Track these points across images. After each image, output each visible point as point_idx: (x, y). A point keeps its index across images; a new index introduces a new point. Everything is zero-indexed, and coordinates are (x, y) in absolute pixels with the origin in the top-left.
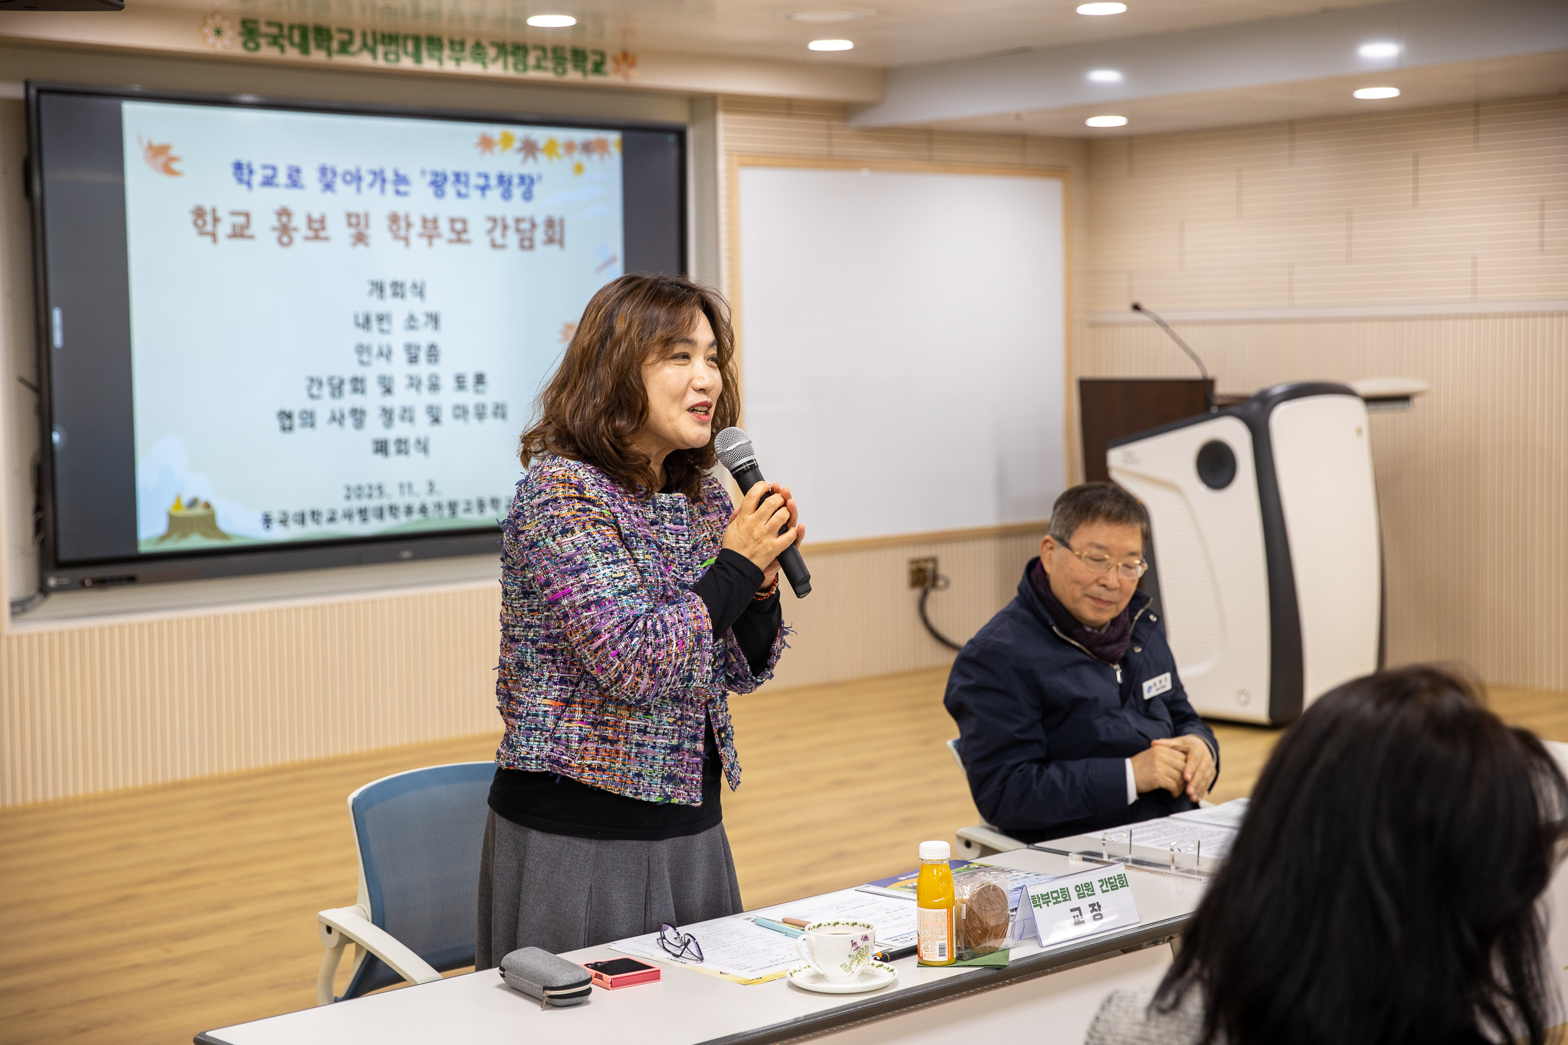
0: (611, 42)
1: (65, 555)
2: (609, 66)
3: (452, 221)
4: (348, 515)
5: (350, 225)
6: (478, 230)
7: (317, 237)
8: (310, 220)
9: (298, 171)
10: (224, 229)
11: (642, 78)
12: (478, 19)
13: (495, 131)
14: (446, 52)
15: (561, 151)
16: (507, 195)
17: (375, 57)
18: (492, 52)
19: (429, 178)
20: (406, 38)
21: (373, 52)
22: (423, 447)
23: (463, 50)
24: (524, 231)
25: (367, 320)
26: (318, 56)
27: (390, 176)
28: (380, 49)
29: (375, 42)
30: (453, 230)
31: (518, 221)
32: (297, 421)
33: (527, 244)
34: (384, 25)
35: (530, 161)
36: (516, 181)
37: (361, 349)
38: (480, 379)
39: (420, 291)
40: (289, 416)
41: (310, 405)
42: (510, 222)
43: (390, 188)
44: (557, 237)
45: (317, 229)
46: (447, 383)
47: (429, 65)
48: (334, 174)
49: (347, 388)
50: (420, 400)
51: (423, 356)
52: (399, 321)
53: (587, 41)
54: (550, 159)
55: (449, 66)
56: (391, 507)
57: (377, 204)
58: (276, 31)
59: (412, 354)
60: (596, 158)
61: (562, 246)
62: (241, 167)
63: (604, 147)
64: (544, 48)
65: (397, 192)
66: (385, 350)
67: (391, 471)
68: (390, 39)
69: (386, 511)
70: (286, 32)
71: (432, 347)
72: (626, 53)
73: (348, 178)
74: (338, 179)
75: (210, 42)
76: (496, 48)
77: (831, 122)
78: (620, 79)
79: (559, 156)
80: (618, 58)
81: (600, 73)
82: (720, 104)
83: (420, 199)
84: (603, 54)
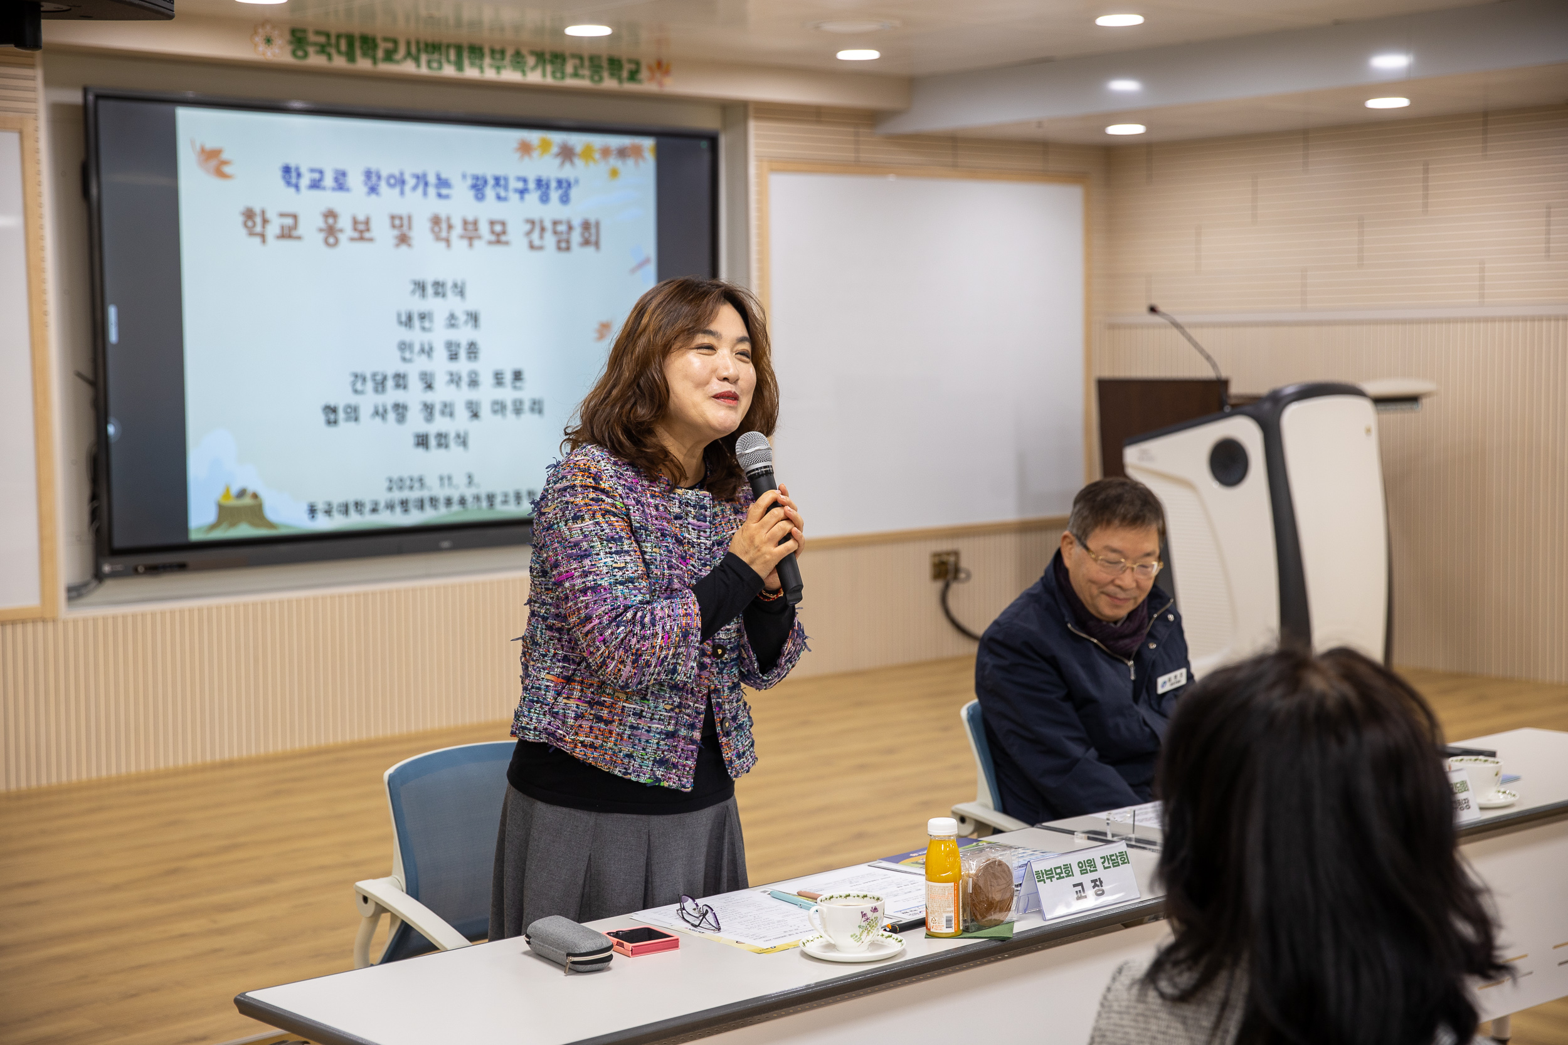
0: (646, 51)
1: (119, 542)
2: (644, 74)
3: (492, 223)
4: (390, 506)
5: (394, 226)
6: (516, 232)
7: (362, 239)
8: (355, 222)
9: (344, 174)
10: (273, 230)
11: (676, 85)
12: (517, 28)
13: (534, 136)
14: (487, 61)
15: (597, 156)
16: (545, 199)
17: (418, 65)
18: (531, 61)
19: (469, 182)
20: (448, 46)
21: (417, 60)
22: (463, 441)
23: (503, 59)
24: (562, 233)
25: (410, 318)
26: (363, 64)
27: (432, 179)
28: (424, 58)
29: (419, 50)
30: (493, 232)
31: (555, 223)
32: (341, 415)
33: (563, 245)
34: (428, 34)
35: (568, 166)
36: (553, 184)
37: (404, 346)
38: (518, 376)
39: (460, 290)
40: (334, 410)
41: (354, 400)
42: (548, 225)
43: (432, 191)
44: (593, 239)
45: (362, 230)
46: (486, 379)
47: (471, 73)
48: (379, 177)
49: (390, 383)
50: (460, 396)
51: (463, 354)
52: (440, 319)
53: (623, 50)
54: (587, 164)
55: (490, 74)
56: (431, 499)
57: (419, 207)
58: (323, 40)
59: (453, 351)
60: (631, 163)
61: (597, 249)
62: (288, 170)
63: (639, 152)
64: (581, 57)
65: (439, 195)
66: (426, 348)
67: (432, 464)
68: (432, 47)
69: (427, 502)
70: (333, 41)
71: (472, 344)
72: (660, 63)
73: (392, 181)
74: (383, 183)
75: (261, 50)
76: (535, 59)
77: (859, 129)
78: (654, 87)
79: (595, 161)
80: (654, 67)
81: (635, 81)
82: (752, 111)
83: (461, 202)
84: (638, 63)
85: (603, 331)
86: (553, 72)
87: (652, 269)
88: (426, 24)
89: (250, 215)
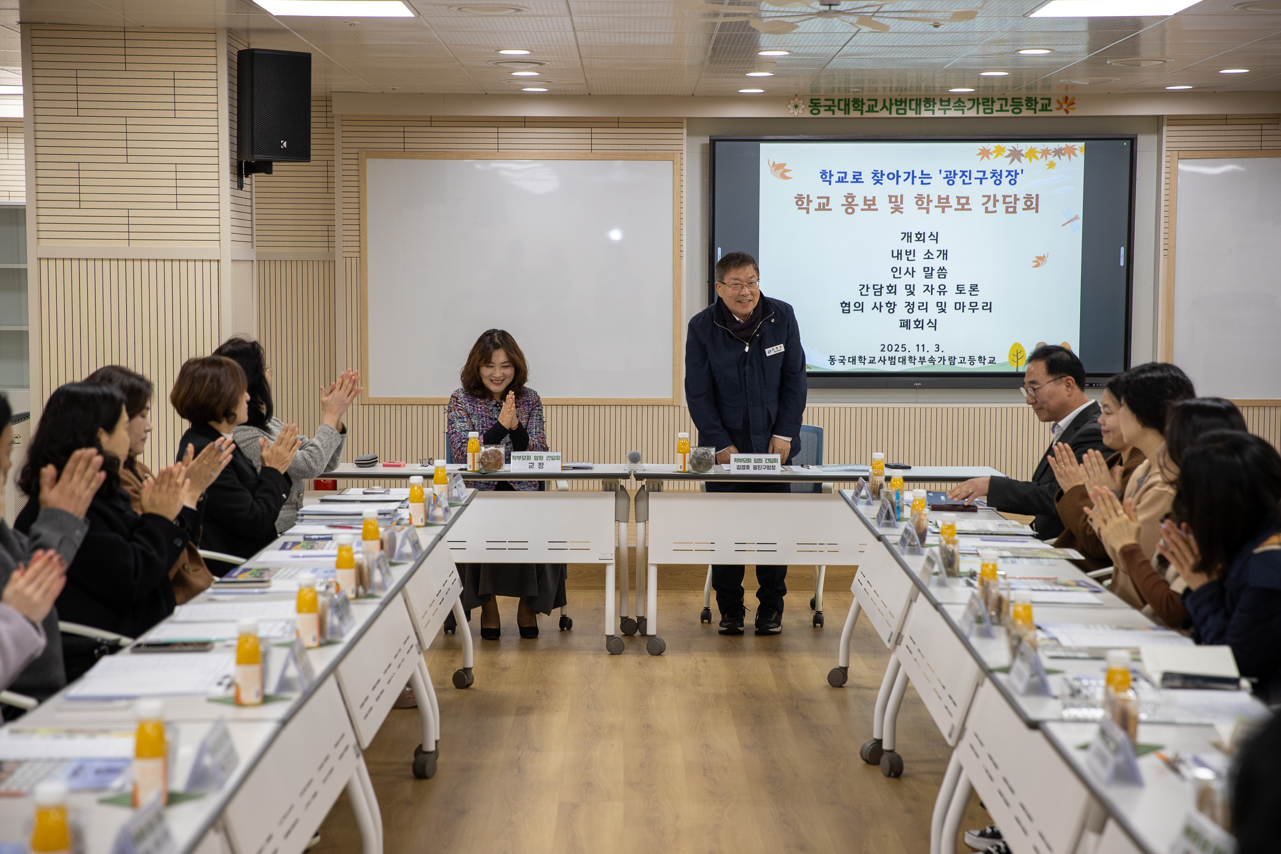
0: (1056, 92)
2: (1054, 105)
3: (959, 198)
4: (883, 361)
5: (890, 202)
6: (976, 203)
7: (869, 209)
8: (866, 200)
9: (860, 173)
10: (814, 205)
11: (1078, 111)
13: (992, 146)
14: (938, 106)
15: (1039, 155)
16: (998, 182)
18: (969, 104)
19: (944, 175)
20: (911, 100)
21: (890, 109)
22: (934, 325)
23: (949, 105)
24: (1011, 202)
25: (900, 253)
26: (855, 114)
27: (918, 174)
28: (894, 108)
29: (891, 104)
30: (959, 203)
31: (1005, 197)
32: (852, 307)
33: (1011, 209)
34: (895, 95)
35: (1016, 162)
36: (1005, 174)
37: (894, 270)
38: (974, 288)
39: (935, 237)
40: (848, 305)
41: (861, 299)
42: (1000, 198)
43: (917, 181)
44: (1034, 205)
46: (951, 289)
47: (926, 114)
48: (882, 175)
49: (885, 290)
50: (933, 299)
52: (920, 254)
53: (1038, 93)
54: (1031, 160)
55: (939, 114)
56: (910, 357)
57: (909, 190)
58: (830, 103)
59: (928, 272)
60: (1065, 158)
61: (1037, 212)
62: (824, 173)
63: (1071, 151)
64: (1006, 100)
65: (922, 183)
66: (910, 271)
67: (911, 337)
68: (900, 102)
69: (907, 359)
70: (836, 103)
71: (942, 269)
72: (1067, 98)
73: (891, 176)
74: (885, 177)
75: (791, 111)
76: (972, 102)
77: (1264, 127)
78: (1062, 113)
79: (1037, 158)
80: (1061, 101)
81: (1046, 110)
82: (1165, 121)
83: (938, 187)
84: (1049, 99)
85: (1040, 261)
86: (984, 109)
87: (1079, 223)
88: (896, 90)
89: (799, 198)
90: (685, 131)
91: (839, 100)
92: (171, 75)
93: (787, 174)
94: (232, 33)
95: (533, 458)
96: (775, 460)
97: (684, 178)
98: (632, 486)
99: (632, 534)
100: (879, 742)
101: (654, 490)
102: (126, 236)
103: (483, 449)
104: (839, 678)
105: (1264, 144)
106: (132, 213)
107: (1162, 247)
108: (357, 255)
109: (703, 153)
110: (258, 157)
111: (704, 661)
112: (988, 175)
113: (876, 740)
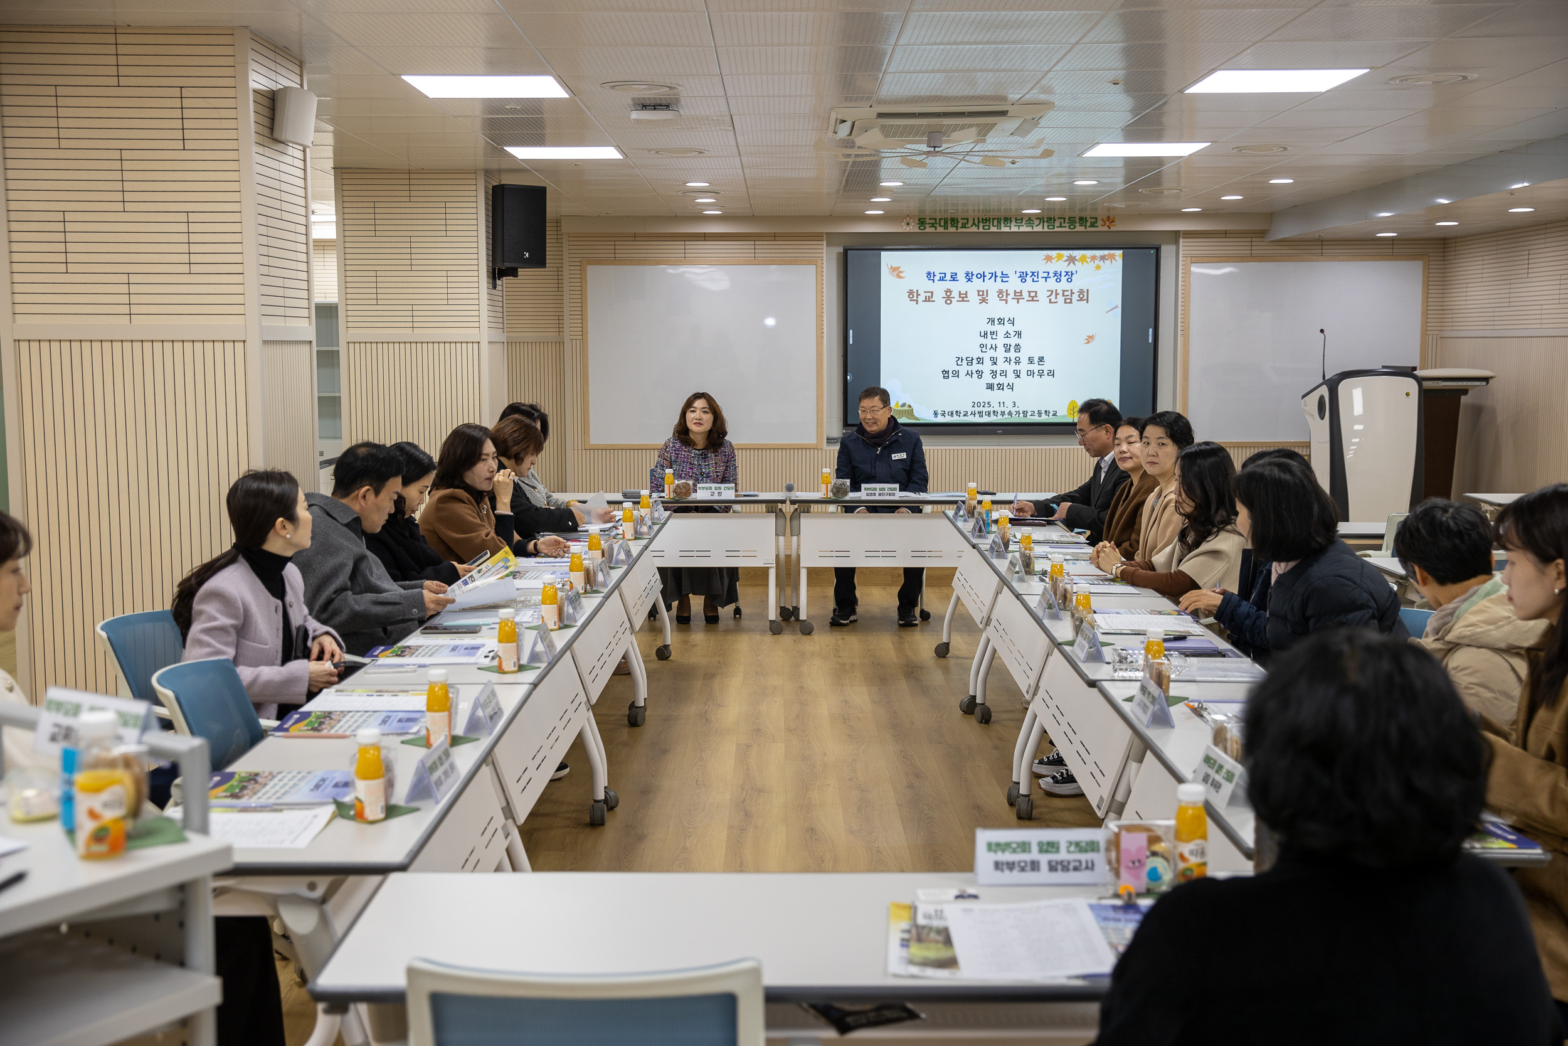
0: (1101, 213)
1: (849, 423)
2: (1100, 223)
3: (1029, 292)
4: (973, 414)
5: (979, 295)
6: (1043, 296)
7: (963, 301)
8: (960, 294)
9: (956, 274)
10: (921, 298)
13: (1054, 253)
14: (1013, 223)
15: (1089, 260)
16: (1058, 280)
17: (979, 228)
18: (1036, 222)
19: (1018, 275)
20: (993, 219)
21: (978, 226)
22: (1011, 387)
23: (1021, 222)
24: (1068, 295)
25: (986, 334)
26: (952, 230)
27: (999, 274)
28: (981, 225)
29: (979, 222)
30: (1030, 296)
31: (1064, 291)
32: (951, 374)
33: (1068, 301)
34: (982, 215)
35: (1072, 264)
36: (1063, 274)
37: (982, 346)
38: (1041, 359)
39: (1012, 322)
41: (957, 368)
42: (1060, 292)
43: (999, 279)
44: (1086, 297)
45: (963, 297)
46: (1024, 360)
47: (1005, 229)
48: (972, 275)
49: (975, 361)
50: (1010, 368)
52: (1001, 334)
53: (1087, 214)
54: (1083, 263)
55: (1014, 229)
56: (994, 412)
57: (992, 286)
58: (933, 221)
59: (1007, 348)
60: (1108, 262)
61: (1087, 302)
62: (929, 274)
63: (1112, 257)
64: (1064, 219)
65: (1002, 281)
66: (994, 346)
67: (995, 396)
68: (986, 220)
69: (992, 413)
70: (938, 221)
71: (1017, 345)
72: (1109, 218)
73: (979, 276)
74: (974, 277)
75: (904, 228)
76: (1038, 221)
77: (1253, 240)
78: (1105, 229)
79: (1087, 262)
80: (1105, 219)
81: (1094, 226)
82: (1181, 235)
83: (1014, 284)
84: (1096, 218)
85: (1090, 339)
86: (1048, 226)
87: (1119, 310)
88: (983, 211)
89: (911, 292)
90: (825, 243)
91: (940, 219)
92: (443, 205)
93: (901, 275)
94: (488, 173)
95: (713, 489)
96: (895, 489)
97: (825, 278)
98: (788, 509)
99: (788, 545)
100: (974, 697)
101: (804, 512)
102: (410, 325)
103: (676, 482)
104: (943, 651)
105: (1253, 252)
106: (415, 308)
107: (1179, 328)
108: (580, 337)
109: (838, 259)
110: (507, 265)
111: (843, 639)
112: (1051, 275)
113: (971, 696)
